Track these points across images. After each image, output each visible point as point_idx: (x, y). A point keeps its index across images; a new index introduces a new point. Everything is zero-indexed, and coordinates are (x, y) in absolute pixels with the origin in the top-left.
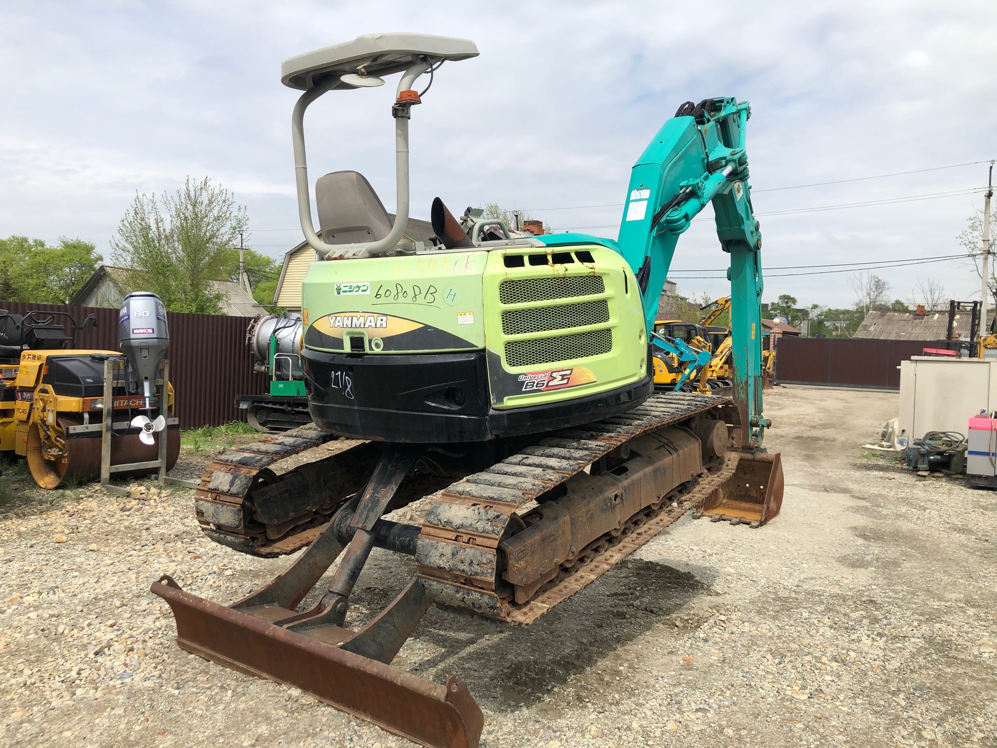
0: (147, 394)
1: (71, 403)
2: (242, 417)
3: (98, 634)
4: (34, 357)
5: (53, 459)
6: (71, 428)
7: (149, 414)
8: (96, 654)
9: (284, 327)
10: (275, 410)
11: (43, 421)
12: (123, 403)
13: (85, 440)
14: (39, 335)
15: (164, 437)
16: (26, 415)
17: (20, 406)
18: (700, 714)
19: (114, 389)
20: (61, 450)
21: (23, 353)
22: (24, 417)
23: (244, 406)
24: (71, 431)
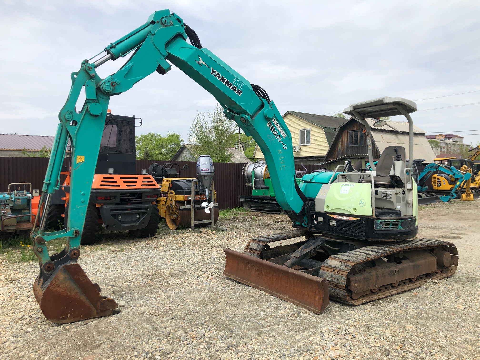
0: (207, 194)
1: (181, 198)
2: (241, 205)
3: (197, 272)
4: (167, 180)
5: (174, 219)
6: (181, 207)
7: (208, 201)
8: (197, 277)
9: (257, 167)
10: (255, 202)
11: (171, 204)
12: (198, 198)
13: (185, 211)
14: (169, 172)
15: (213, 210)
16: (165, 202)
17: (163, 199)
18: (414, 310)
19: (195, 192)
20: (177, 215)
21: (163, 180)
22: (164, 203)
23: (242, 200)
24: (181, 208)
